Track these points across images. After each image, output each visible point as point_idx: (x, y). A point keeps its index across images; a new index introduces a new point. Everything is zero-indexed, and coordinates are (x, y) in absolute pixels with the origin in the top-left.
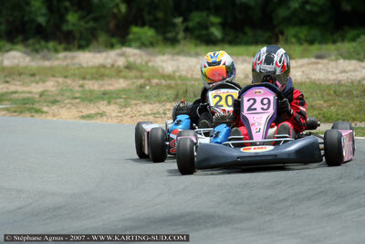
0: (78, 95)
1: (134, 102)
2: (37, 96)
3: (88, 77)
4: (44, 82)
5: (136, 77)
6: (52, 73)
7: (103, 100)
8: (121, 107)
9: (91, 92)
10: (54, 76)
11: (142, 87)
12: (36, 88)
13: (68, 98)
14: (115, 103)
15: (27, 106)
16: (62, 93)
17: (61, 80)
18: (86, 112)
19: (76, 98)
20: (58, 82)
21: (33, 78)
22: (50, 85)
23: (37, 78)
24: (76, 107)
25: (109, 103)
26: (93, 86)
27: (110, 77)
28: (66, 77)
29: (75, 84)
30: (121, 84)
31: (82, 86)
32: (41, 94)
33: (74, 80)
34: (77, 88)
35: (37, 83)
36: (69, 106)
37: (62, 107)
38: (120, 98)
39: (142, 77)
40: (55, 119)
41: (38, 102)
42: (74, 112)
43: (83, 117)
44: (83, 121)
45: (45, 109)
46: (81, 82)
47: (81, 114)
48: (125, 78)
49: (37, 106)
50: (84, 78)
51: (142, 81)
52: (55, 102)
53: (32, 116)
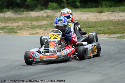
0: (29, 27)
1: (49, 29)
2: (16, 27)
3: (34, 20)
4: (18, 22)
5: (50, 20)
6: (21, 19)
7: (38, 28)
8: (44, 30)
9: (34, 25)
10: (22, 20)
11: (52, 23)
12: (15, 25)
13: (26, 28)
14: (42, 29)
15: (12, 31)
16: (24, 26)
17: (24, 22)
18: (32, 32)
19: (29, 28)
20: (23, 22)
21: (14, 21)
22: (20, 24)
23: (16, 21)
24: (29, 31)
25: (40, 29)
26: (35, 23)
27: (41, 20)
28: (26, 20)
29: (29, 23)
30: (45, 22)
31: (31, 23)
32: (17, 27)
33: (28, 22)
34: (30, 24)
35: (16, 23)
36: (26, 30)
37: (24, 31)
38: (44, 27)
39: (52, 20)
40: (21, 35)
41: (16, 29)
42: (28, 32)
43: (31, 34)
44: (31, 35)
45: (18, 32)
46: (31, 22)
47: (30, 33)
48: (46, 20)
49: (15, 31)
50: (32, 21)
51: (52, 21)
52: (21, 29)
53: (14, 34)
